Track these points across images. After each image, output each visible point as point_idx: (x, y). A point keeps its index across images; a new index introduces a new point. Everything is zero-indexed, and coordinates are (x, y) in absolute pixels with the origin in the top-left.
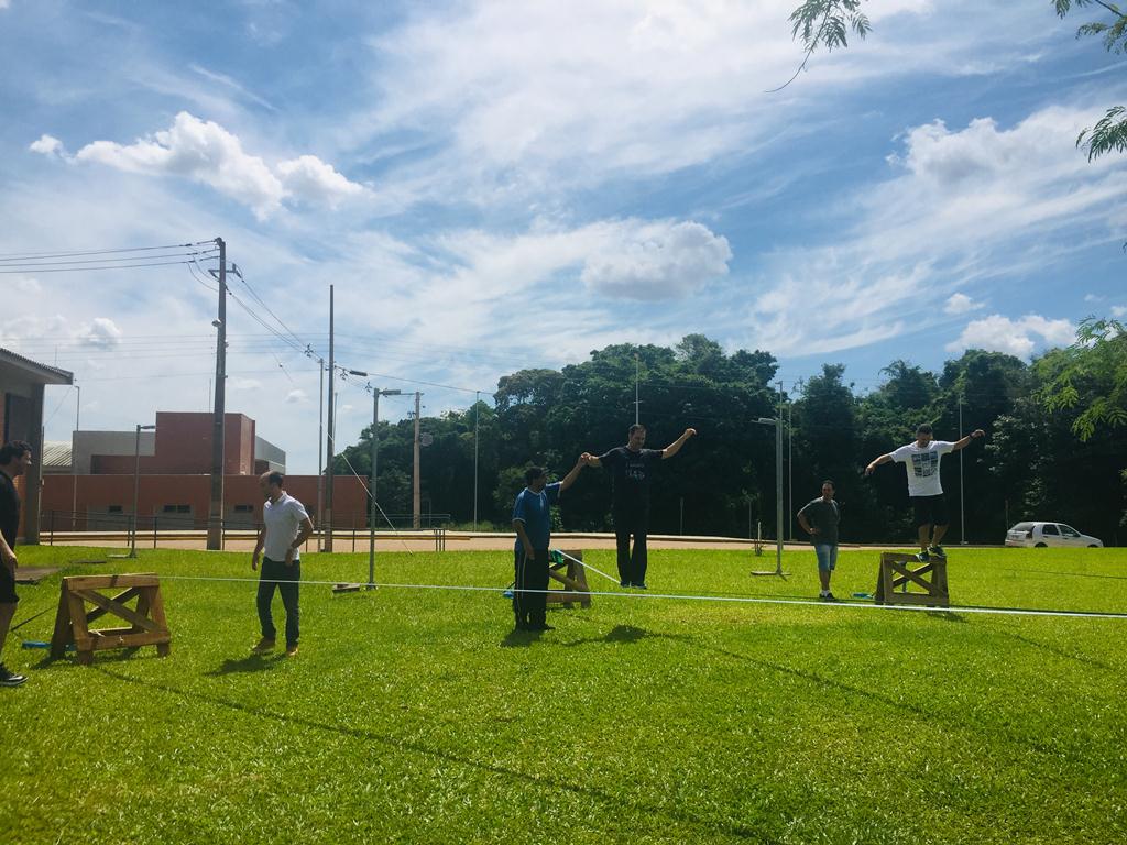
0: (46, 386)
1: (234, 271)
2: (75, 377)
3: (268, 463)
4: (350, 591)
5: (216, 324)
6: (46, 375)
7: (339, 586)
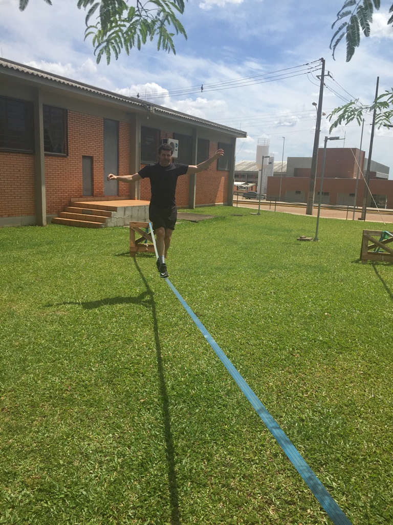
0: (237, 139)
3: (375, 173)
4: (305, 240)
5: (314, 104)
6: (233, 134)
7: (301, 238)
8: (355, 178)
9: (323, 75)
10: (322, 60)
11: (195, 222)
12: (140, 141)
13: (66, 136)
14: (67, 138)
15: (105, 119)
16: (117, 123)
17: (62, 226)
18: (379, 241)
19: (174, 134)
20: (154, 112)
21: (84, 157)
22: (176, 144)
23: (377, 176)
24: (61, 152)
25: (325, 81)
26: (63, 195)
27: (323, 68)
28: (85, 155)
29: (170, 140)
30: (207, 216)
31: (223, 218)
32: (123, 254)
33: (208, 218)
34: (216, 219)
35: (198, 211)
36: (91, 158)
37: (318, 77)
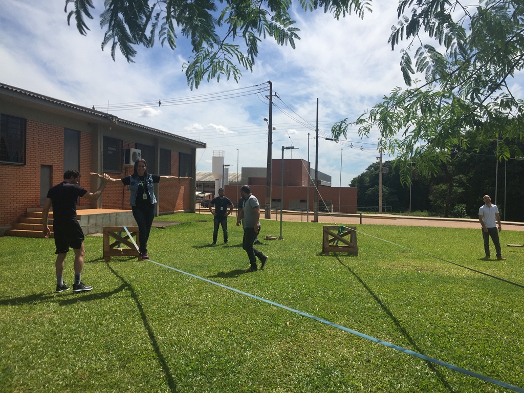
0: (197, 149)
1: (276, 95)
2: (207, 145)
3: (320, 181)
4: (271, 239)
5: (265, 120)
6: (194, 145)
7: (267, 237)
8: (304, 185)
9: (271, 96)
10: (269, 82)
11: (162, 228)
12: (102, 150)
13: (23, 145)
14: (25, 147)
15: (65, 129)
16: (79, 132)
17: (18, 238)
18: (338, 234)
19: (136, 144)
20: (117, 123)
21: (42, 166)
22: (139, 153)
23: (322, 184)
24: (18, 161)
25: (273, 101)
26: (18, 205)
27: (271, 89)
28: (44, 164)
29: (133, 150)
30: (173, 222)
31: (189, 224)
32: (96, 260)
33: (174, 224)
34: (183, 224)
35: (162, 219)
36: (50, 167)
37: (267, 96)
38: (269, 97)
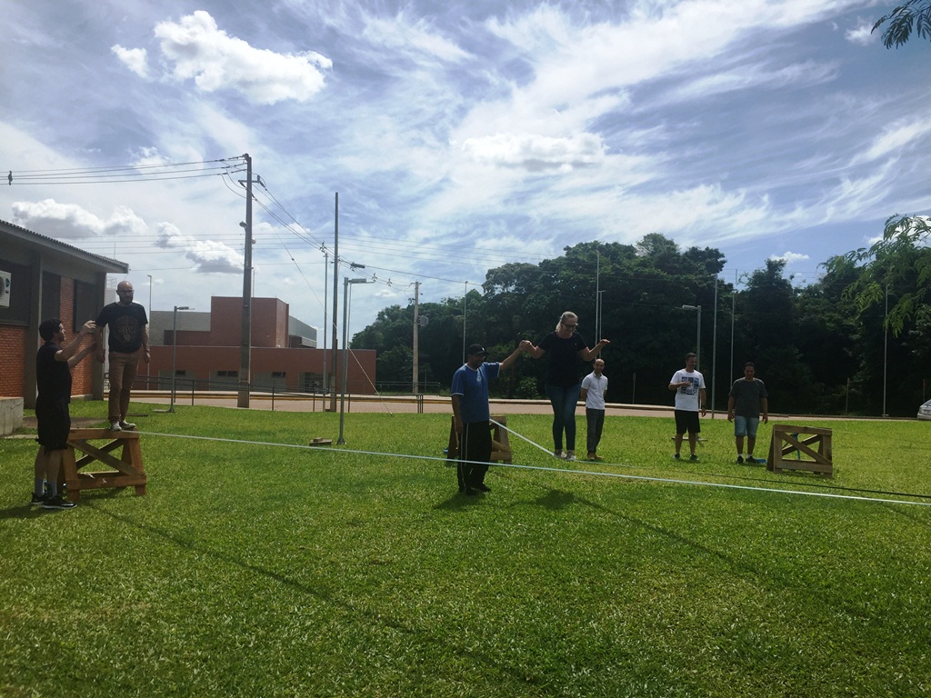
2: (130, 267)
3: (301, 339)
4: (323, 445)
6: (105, 265)
7: (315, 440)
8: (279, 346)
9: (249, 181)
10: (247, 157)
22: (8, 281)
23: (304, 343)
27: (249, 169)
38: (245, 184)
